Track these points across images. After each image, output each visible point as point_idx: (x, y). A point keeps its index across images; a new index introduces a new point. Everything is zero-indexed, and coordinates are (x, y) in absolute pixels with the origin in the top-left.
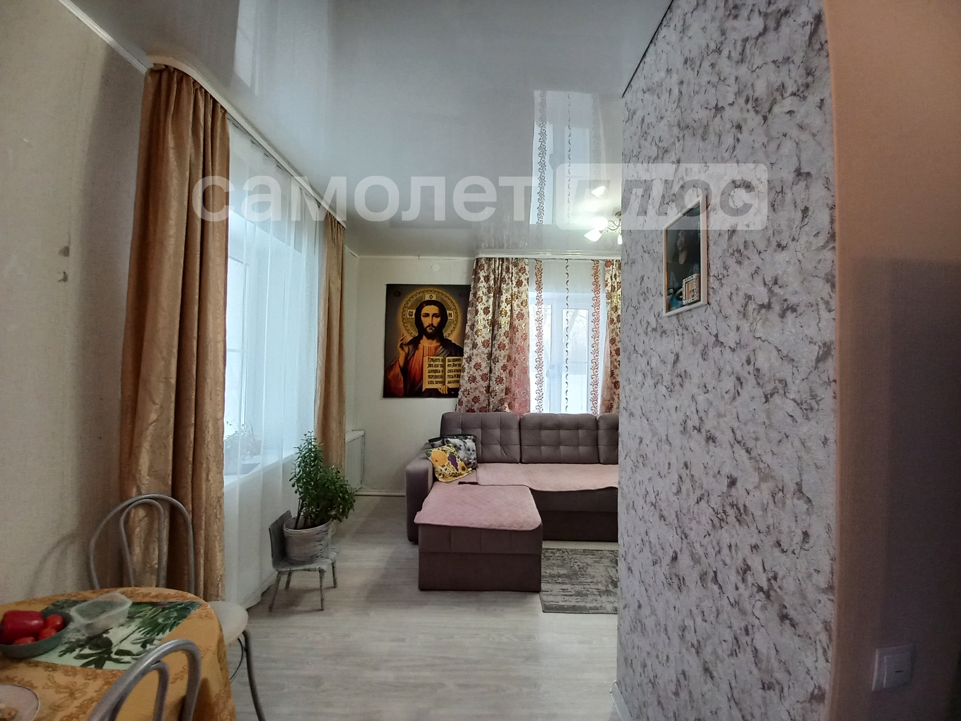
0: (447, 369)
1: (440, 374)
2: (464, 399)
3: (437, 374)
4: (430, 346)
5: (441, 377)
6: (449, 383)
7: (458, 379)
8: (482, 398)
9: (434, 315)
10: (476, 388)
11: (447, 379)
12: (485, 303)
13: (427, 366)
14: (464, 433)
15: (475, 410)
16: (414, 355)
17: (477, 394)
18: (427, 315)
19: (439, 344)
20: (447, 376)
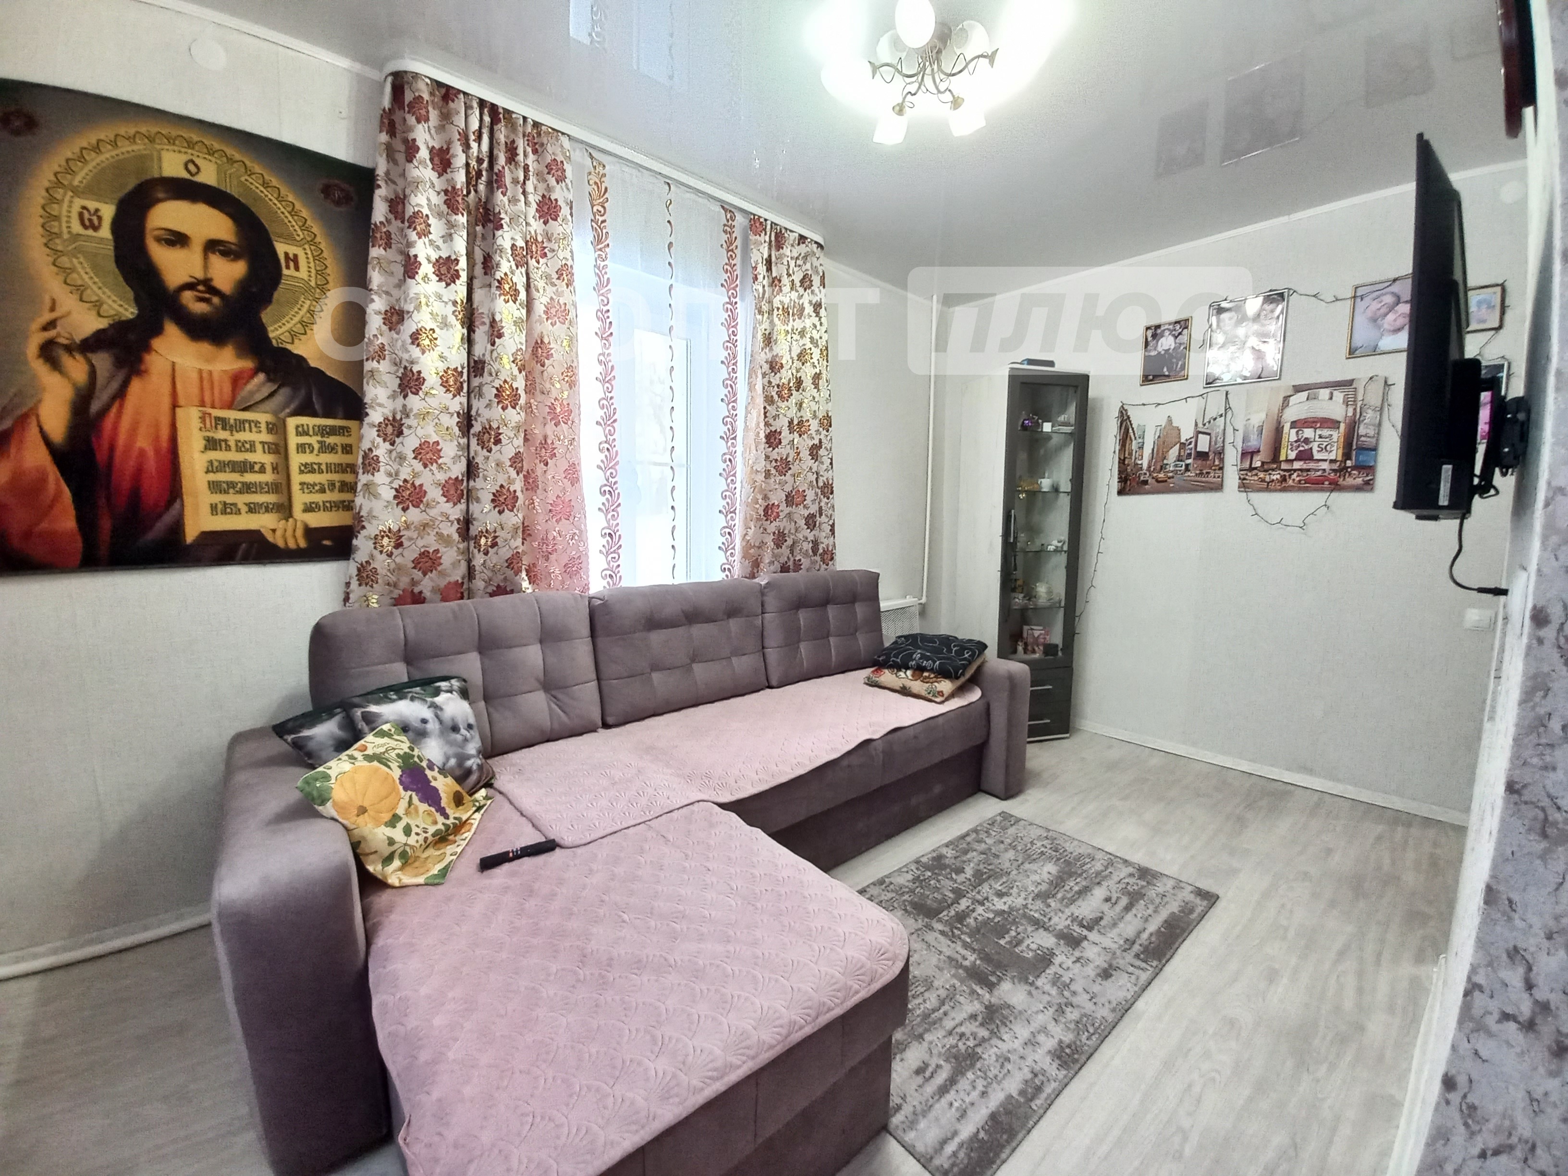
0: (296, 460)
1: (268, 477)
2: (381, 563)
3: (250, 478)
4: (206, 367)
5: (274, 488)
6: (309, 508)
7: (346, 496)
8: (450, 556)
9: (212, 246)
10: (425, 526)
11: (300, 499)
12: (440, 242)
13: (200, 444)
14: (418, 675)
15: (427, 594)
16: (121, 394)
17: (430, 542)
18: (178, 239)
19: (247, 364)
20: (295, 488)
